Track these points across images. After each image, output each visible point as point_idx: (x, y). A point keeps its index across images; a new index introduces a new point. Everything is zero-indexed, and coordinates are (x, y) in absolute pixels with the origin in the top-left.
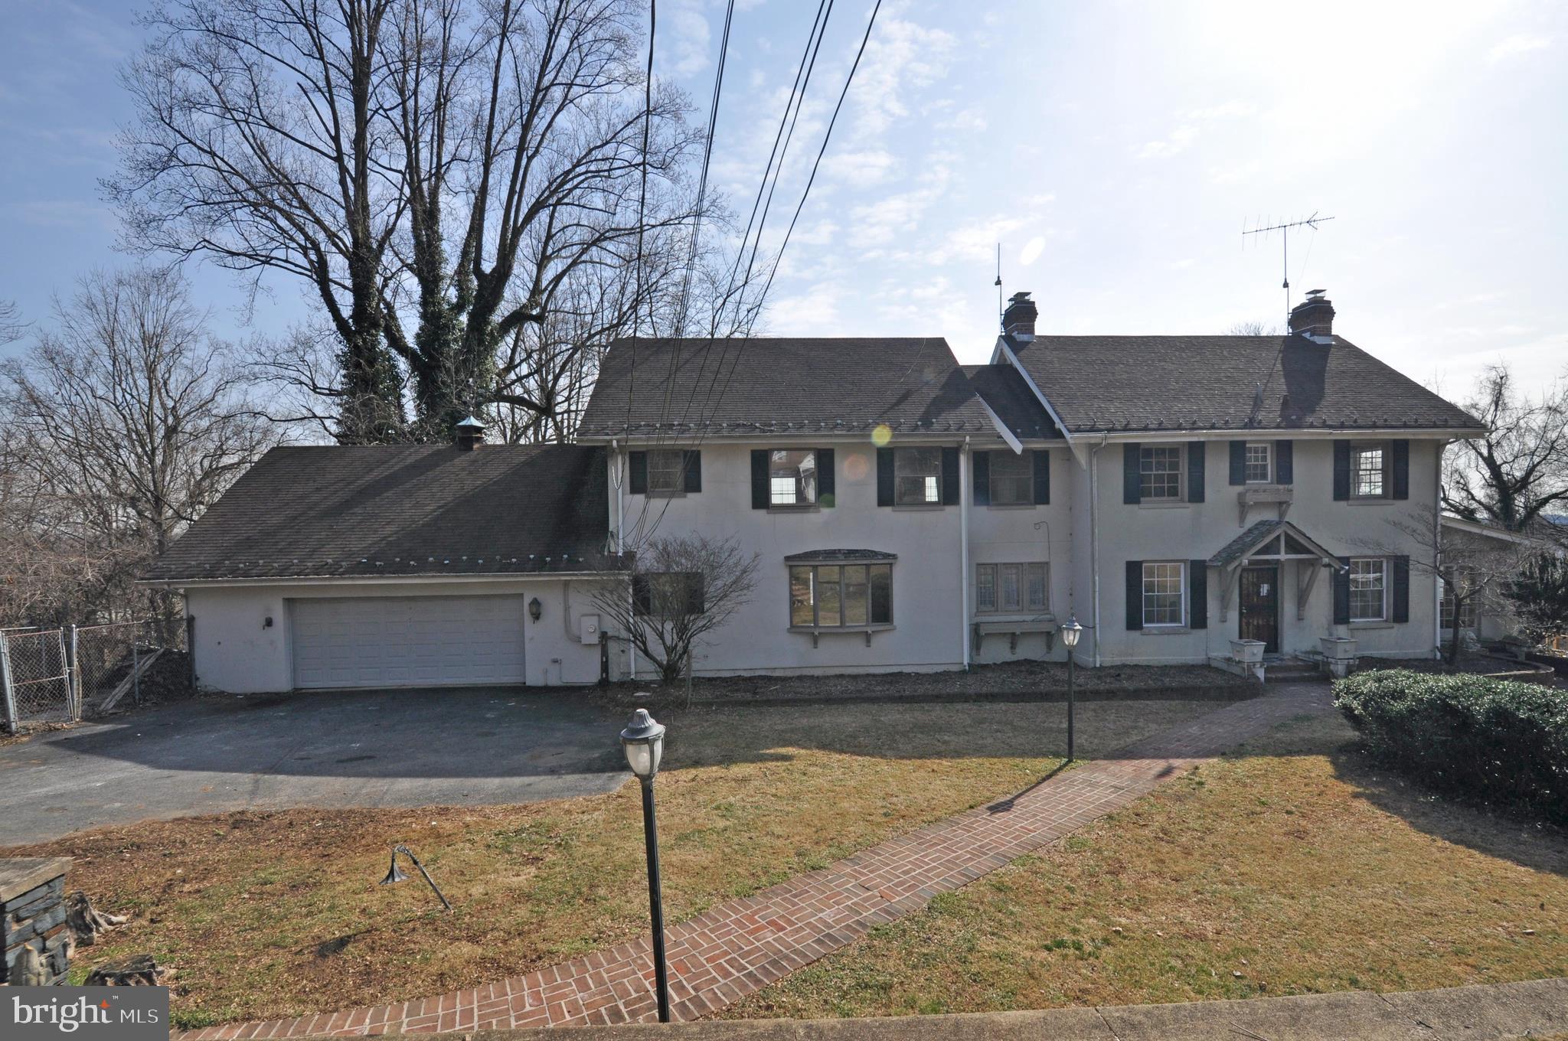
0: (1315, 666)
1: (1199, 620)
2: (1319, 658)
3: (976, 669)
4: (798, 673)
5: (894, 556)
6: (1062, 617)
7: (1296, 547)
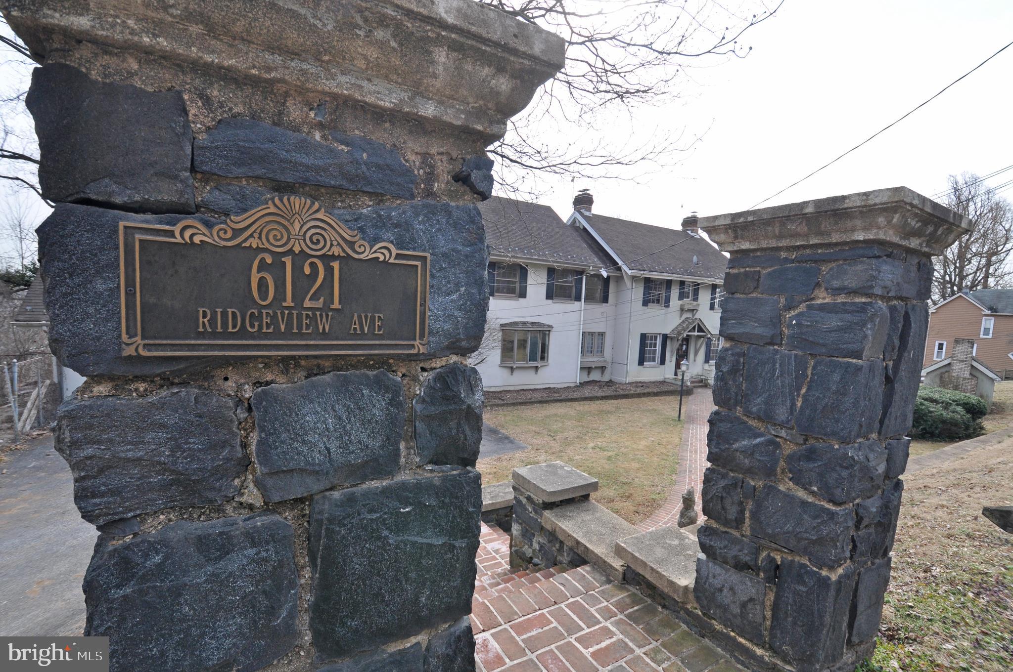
0: (701, 381)
1: (663, 362)
2: (703, 377)
3: (583, 384)
5: (550, 326)
6: (609, 359)
7: (700, 330)
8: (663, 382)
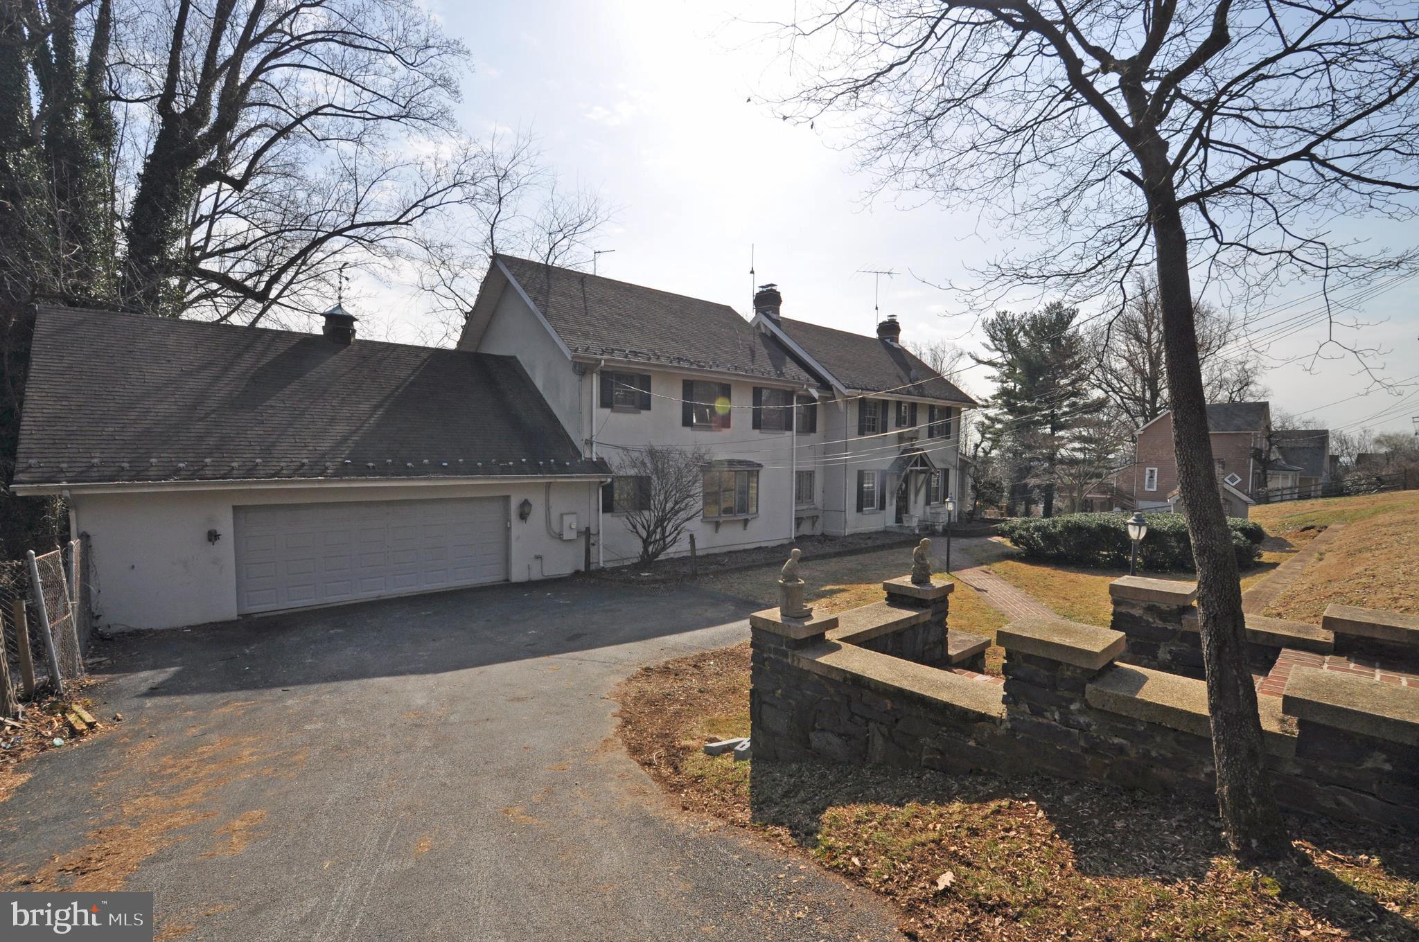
0: (927, 528)
1: (882, 507)
5: (760, 465)
6: (820, 506)
7: (924, 463)
8: (886, 532)
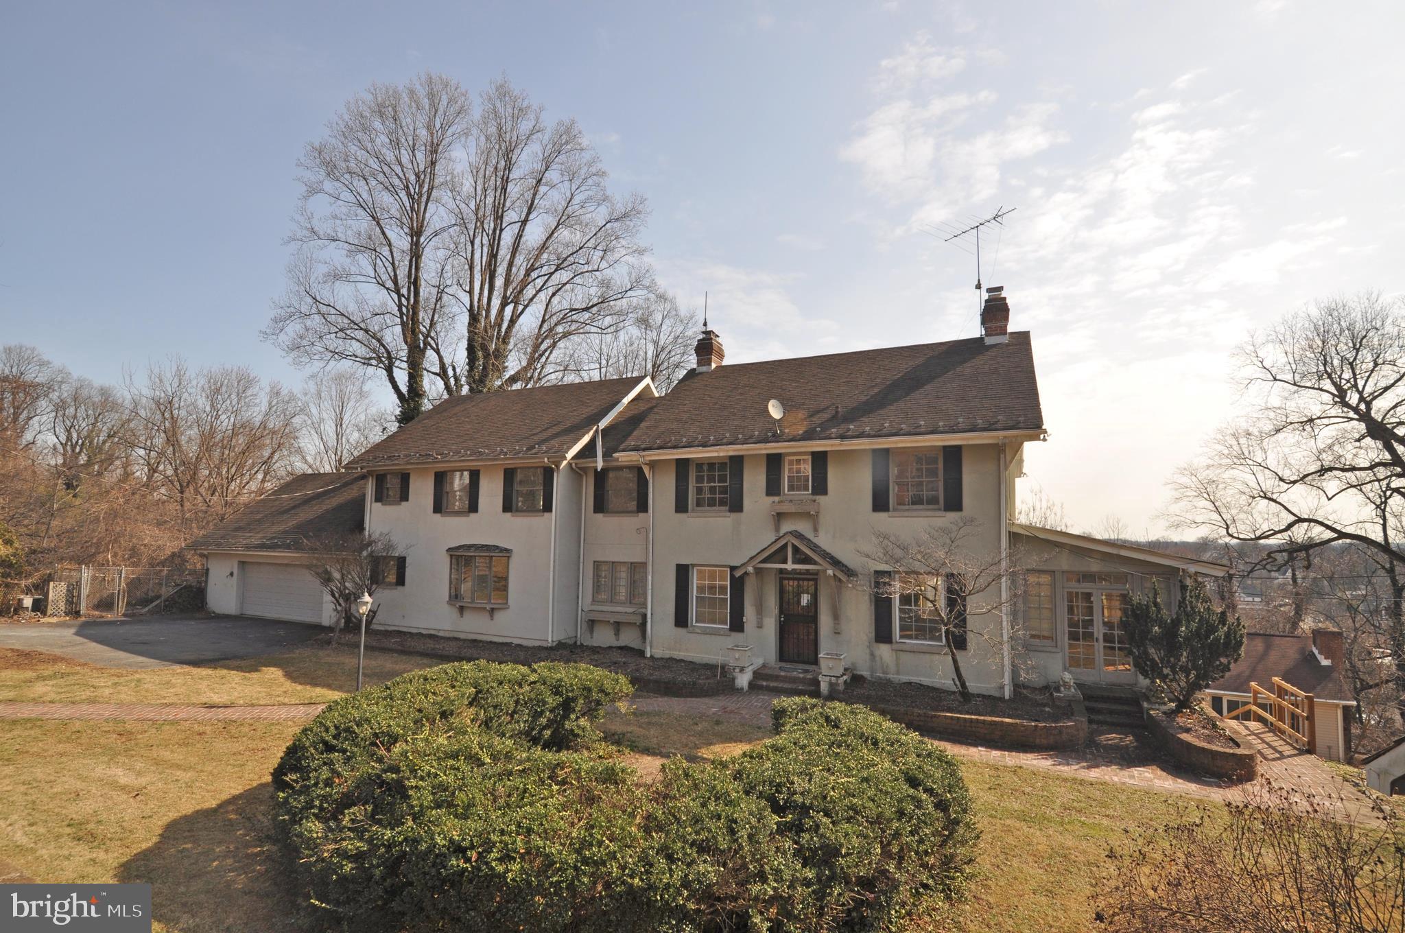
1: (738, 624)
4: (451, 635)
5: (511, 551)
